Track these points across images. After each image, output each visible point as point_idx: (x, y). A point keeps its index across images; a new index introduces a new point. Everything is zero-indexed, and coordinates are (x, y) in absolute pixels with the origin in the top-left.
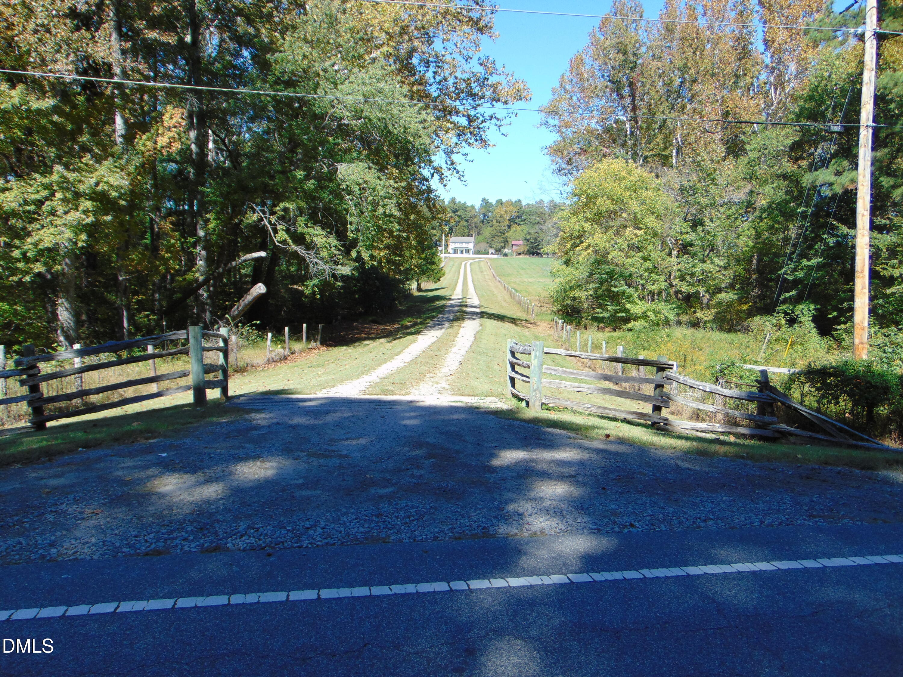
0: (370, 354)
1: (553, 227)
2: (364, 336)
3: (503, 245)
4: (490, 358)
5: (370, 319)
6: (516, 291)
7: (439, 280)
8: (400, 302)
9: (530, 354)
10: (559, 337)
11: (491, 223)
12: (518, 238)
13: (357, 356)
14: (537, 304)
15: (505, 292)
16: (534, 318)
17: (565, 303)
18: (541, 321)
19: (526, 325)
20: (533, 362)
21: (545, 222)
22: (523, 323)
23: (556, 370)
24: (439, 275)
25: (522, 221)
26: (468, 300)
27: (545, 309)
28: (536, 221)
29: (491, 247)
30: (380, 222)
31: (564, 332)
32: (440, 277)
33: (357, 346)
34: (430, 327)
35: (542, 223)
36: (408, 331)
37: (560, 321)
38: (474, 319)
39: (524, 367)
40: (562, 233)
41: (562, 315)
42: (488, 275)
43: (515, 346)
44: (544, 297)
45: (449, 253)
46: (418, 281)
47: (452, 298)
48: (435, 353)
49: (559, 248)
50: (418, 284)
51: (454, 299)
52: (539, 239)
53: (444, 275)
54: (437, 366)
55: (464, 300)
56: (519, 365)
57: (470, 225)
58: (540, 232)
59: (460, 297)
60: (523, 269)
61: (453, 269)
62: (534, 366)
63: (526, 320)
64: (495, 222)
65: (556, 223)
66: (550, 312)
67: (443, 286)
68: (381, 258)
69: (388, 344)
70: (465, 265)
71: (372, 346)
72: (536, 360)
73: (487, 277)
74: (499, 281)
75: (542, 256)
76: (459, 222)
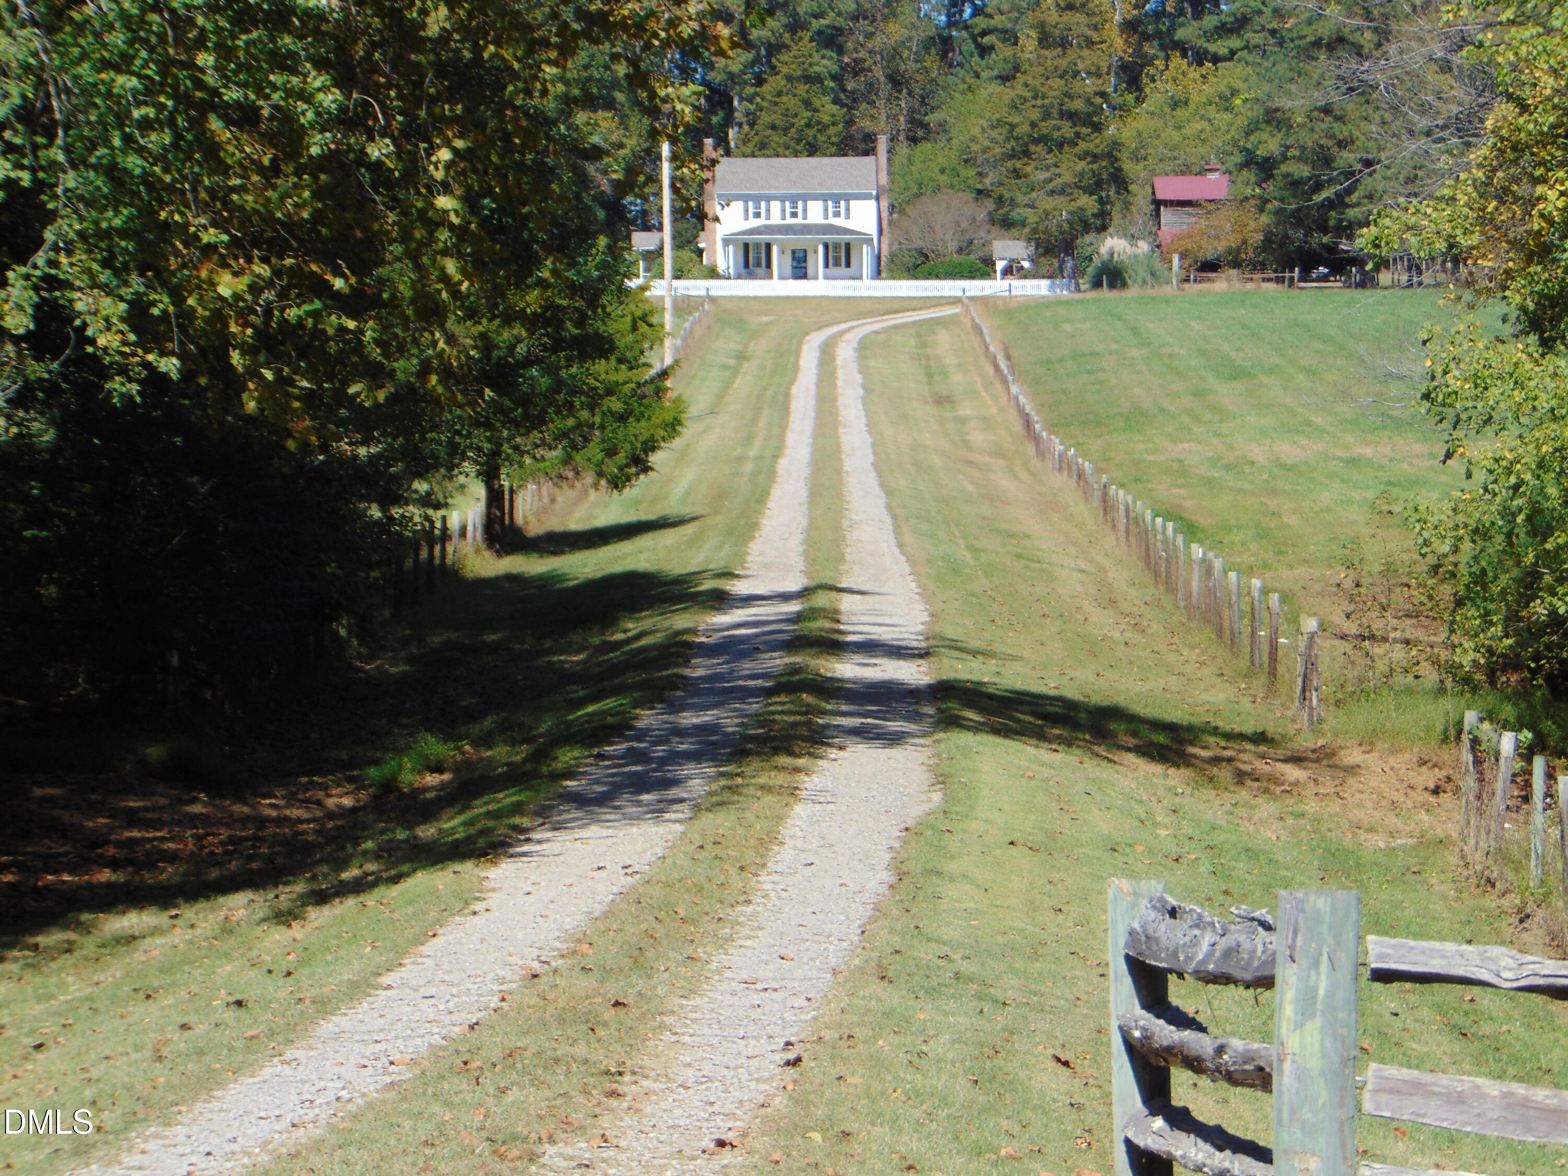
0: (139, 1011)
1: (1446, 67)
2: (105, 875)
3: (1088, 203)
4: (1002, 1019)
5: (155, 752)
6: (1191, 530)
7: (640, 464)
8: (362, 630)
9: (1267, 982)
10: (1501, 854)
11: (1004, 51)
12: (1195, 153)
13: (50, 1027)
14: (1338, 619)
15: (1110, 540)
16: (1316, 724)
17: (1539, 609)
18: (1368, 743)
19: (1262, 767)
20: (1293, 1042)
21: (1383, 35)
22: (1249, 758)
23: (1458, 1100)
24: (639, 429)
25: (1224, 30)
26: (847, 603)
27: (1399, 654)
28: (1325, 30)
29: (1007, 224)
30: (205, 59)
31: (1539, 818)
32: (651, 446)
33: (53, 953)
34: (581, 801)
35: (1367, 39)
36: (427, 832)
37: (1507, 742)
38: (895, 739)
39: (1232, 1078)
40: (1504, 109)
41: (1523, 694)
42: (986, 422)
43: (1164, 929)
44: (1389, 570)
45: (713, 273)
46: (490, 475)
47: (740, 588)
48: (613, 989)
49: (1484, 220)
50: (495, 498)
51: (749, 600)
52: (1347, 158)
53: (673, 426)
54: (626, 1085)
55: (821, 600)
56: (1194, 1064)
57: (857, 69)
58: (1351, 107)
59: (794, 584)
60: (1238, 373)
61: (743, 385)
62: (1301, 1074)
63: (1260, 738)
64: (1029, 42)
65: (1464, 41)
66: (1431, 677)
67: (671, 507)
68: (218, 317)
69: (279, 936)
70: (827, 352)
71: (156, 947)
72: (1314, 1027)
73: (977, 437)
74: (1063, 464)
75: (1366, 282)
76: (774, 48)
